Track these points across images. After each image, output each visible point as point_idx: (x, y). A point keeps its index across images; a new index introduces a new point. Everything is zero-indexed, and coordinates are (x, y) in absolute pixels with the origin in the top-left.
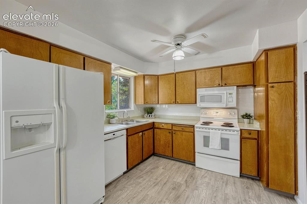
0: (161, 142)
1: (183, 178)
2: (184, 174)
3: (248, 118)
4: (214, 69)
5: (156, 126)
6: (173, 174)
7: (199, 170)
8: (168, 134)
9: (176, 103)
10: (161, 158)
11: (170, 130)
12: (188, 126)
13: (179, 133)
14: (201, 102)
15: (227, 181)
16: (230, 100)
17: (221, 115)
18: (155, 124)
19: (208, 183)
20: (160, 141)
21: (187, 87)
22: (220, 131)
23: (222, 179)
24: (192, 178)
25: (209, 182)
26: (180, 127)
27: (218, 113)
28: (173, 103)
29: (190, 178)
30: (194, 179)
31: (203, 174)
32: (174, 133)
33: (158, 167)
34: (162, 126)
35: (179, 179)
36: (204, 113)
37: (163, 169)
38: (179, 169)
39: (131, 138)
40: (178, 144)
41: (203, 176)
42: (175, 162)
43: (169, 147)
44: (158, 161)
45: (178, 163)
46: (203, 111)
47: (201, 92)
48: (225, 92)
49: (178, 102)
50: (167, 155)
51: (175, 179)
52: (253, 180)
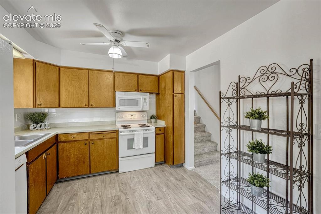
0: (72, 160)
1: (116, 189)
2: (113, 185)
3: (155, 119)
4: (131, 75)
5: (62, 138)
6: (103, 191)
7: (124, 175)
8: (83, 147)
9: (90, 106)
10: (70, 182)
11: (87, 140)
12: (111, 132)
13: (99, 142)
14: (120, 105)
15: (150, 173)
16: (145, 104)
17: (135, 117)
18: (60, 136)
19: (139, 182)
20: (70, 159)
21: (105, 89)
22: (142, 132)
23: (145, 173)
24: (124, 185)
25: (139, 180)
26: (100, 135)
27: (132, 116)
28: (85, 106)
29: (122, 186)
30: (126, 185)
31: (130, 177)
32: (92, 144)
33: (77, 194)
34: (74, 137)
35: (113, 192)
36: (120, 117)
37: (85, 192)
38: (103, 183)
39: (33, 166)
40: (98, 156)
41: (131, 178)
42: (93, 178)
43: (84, 163)
44: (69, 187)
45: (98, 177)
46: (119, 115)
47: (120, 95)
48: (141, 97)
49: (92, 105)
50: (81, 174)
51: (109, 195)
52: (161, 164)
